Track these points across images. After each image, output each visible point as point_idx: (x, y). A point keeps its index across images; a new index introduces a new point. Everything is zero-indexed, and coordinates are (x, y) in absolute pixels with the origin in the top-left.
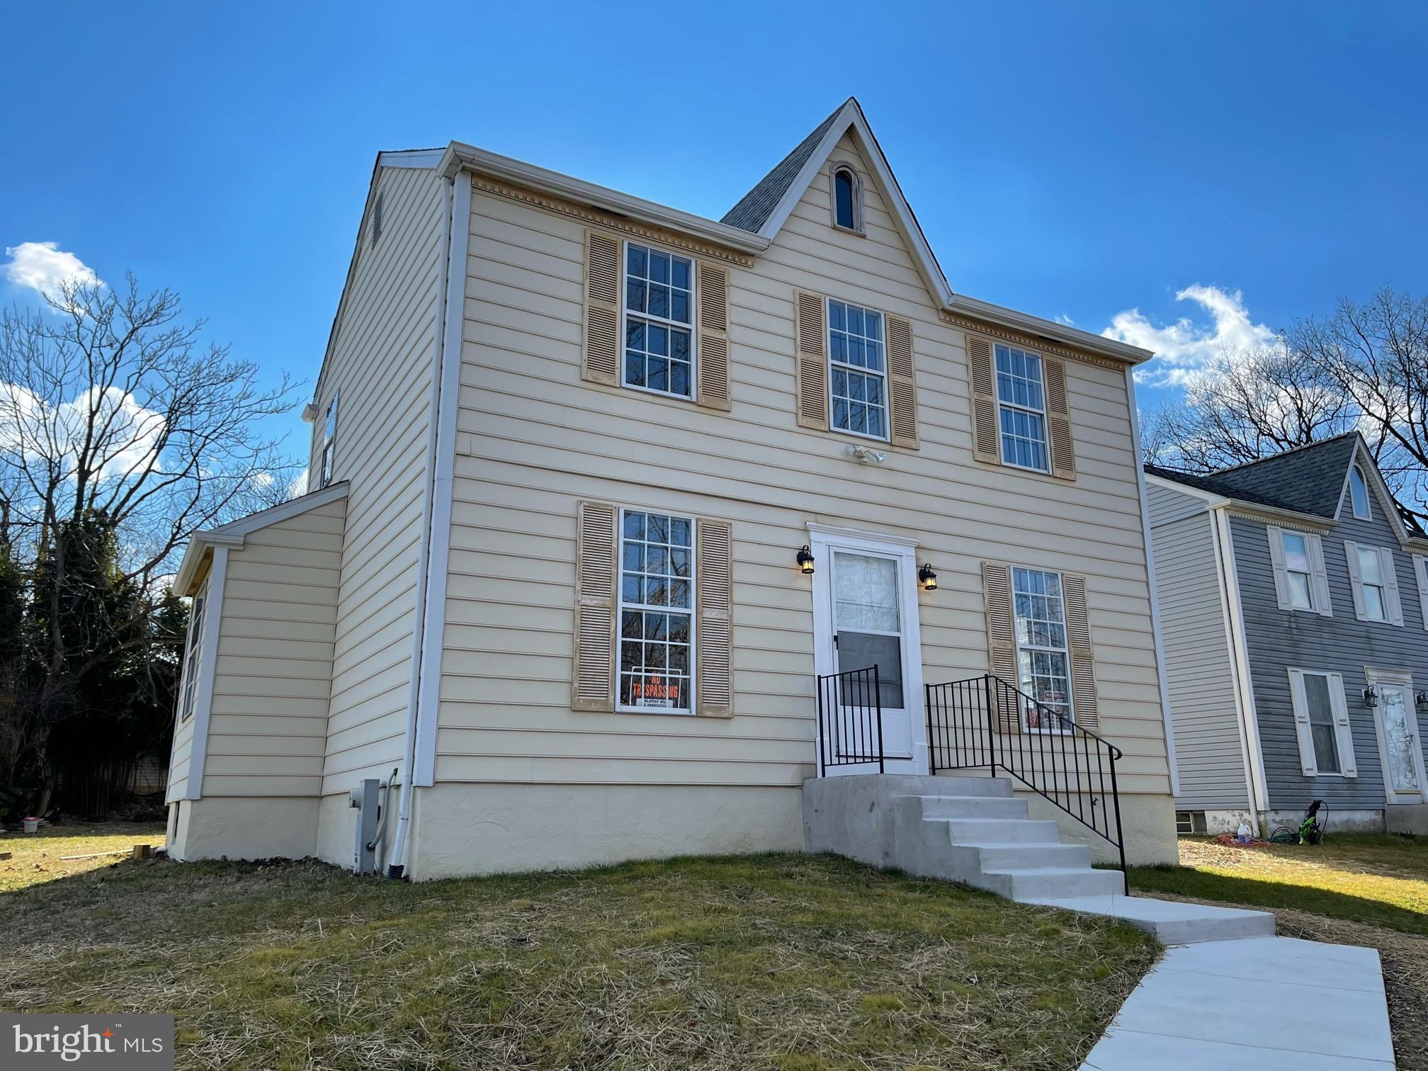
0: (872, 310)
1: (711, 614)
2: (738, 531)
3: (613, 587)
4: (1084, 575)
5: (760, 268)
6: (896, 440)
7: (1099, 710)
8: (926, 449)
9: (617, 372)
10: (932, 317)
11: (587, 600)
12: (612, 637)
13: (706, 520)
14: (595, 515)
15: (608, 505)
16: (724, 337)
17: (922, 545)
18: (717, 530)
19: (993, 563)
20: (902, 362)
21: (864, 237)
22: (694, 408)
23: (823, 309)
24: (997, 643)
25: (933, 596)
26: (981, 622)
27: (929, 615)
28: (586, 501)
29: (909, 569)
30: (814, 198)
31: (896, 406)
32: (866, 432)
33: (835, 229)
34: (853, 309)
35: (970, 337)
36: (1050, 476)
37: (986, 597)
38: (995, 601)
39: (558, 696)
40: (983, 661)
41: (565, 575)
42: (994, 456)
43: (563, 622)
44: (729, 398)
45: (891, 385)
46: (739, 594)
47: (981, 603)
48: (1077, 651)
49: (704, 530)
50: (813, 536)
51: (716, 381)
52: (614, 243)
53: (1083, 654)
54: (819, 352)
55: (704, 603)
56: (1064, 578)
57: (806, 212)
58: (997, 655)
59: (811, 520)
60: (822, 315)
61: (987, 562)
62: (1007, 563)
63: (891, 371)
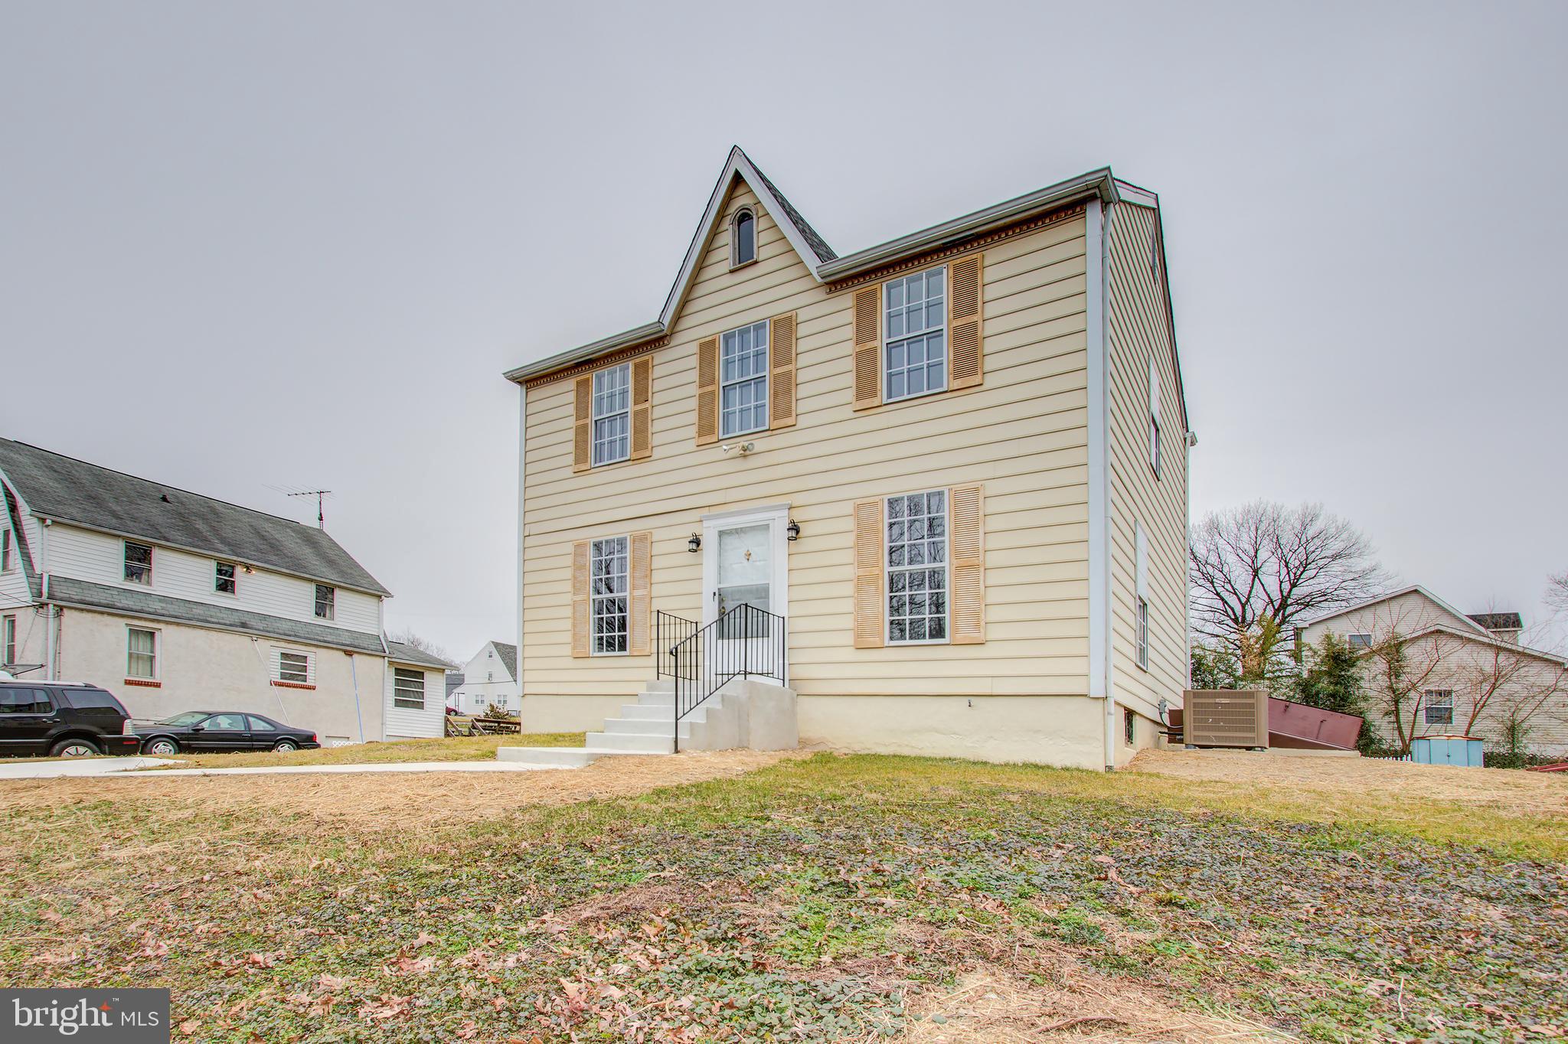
0: (762, 321)
1: (637, 593)
2: (656, 536)
3: (587, 589)
4: (981, 483)
5: (675, 340)
6: (774, 425)
7: (983, 616)
8: (800, 422)
9: (589, 460)
10: (818, 296)
11: (576, 598)
12: (587, 616)
13: (635, 534)
14: (580, 550)
15: (585, 542)
16: (647, 405)
17: (792, 505)
18: (642, 539)
19: (865, 501)
20: (784, 352)
21: (756, 262)
22: (630, 463)
23: (717, 346)
24: (861, 572)
25: (804, 544)
26: (849, 556)
27: (799, 561)
28: (576, 543)
29: (781, 528)
30: (714, 257)
31: (776, 394)
32: (750, 428)
33: (732, 272)
34: (744, 332)
35: (858, 292)
36: (946, 392)
37: (855, 533)
38: (864, 533)
39: (567, 650)
40: (849, 589)
41: (568, 586)
42: (875, 399)
43: (568, 612)
44: (650, 447)
45: (772, 379)
46: (657, 576)
47: (850, 540)
48: (961, 562)
49: (634, 541)
50: (706, 524)
51: (642, 440)
52: (588, 379)
53: (970, 563)
54: (712, 382)
55: (634, 588)
56: (952, 493)
57: (708, 273)
58: (860, 582)
59: (705, 512)
60: (717, 350)
61: (859, 502)
62: (880, 497)
63: (772, 367)
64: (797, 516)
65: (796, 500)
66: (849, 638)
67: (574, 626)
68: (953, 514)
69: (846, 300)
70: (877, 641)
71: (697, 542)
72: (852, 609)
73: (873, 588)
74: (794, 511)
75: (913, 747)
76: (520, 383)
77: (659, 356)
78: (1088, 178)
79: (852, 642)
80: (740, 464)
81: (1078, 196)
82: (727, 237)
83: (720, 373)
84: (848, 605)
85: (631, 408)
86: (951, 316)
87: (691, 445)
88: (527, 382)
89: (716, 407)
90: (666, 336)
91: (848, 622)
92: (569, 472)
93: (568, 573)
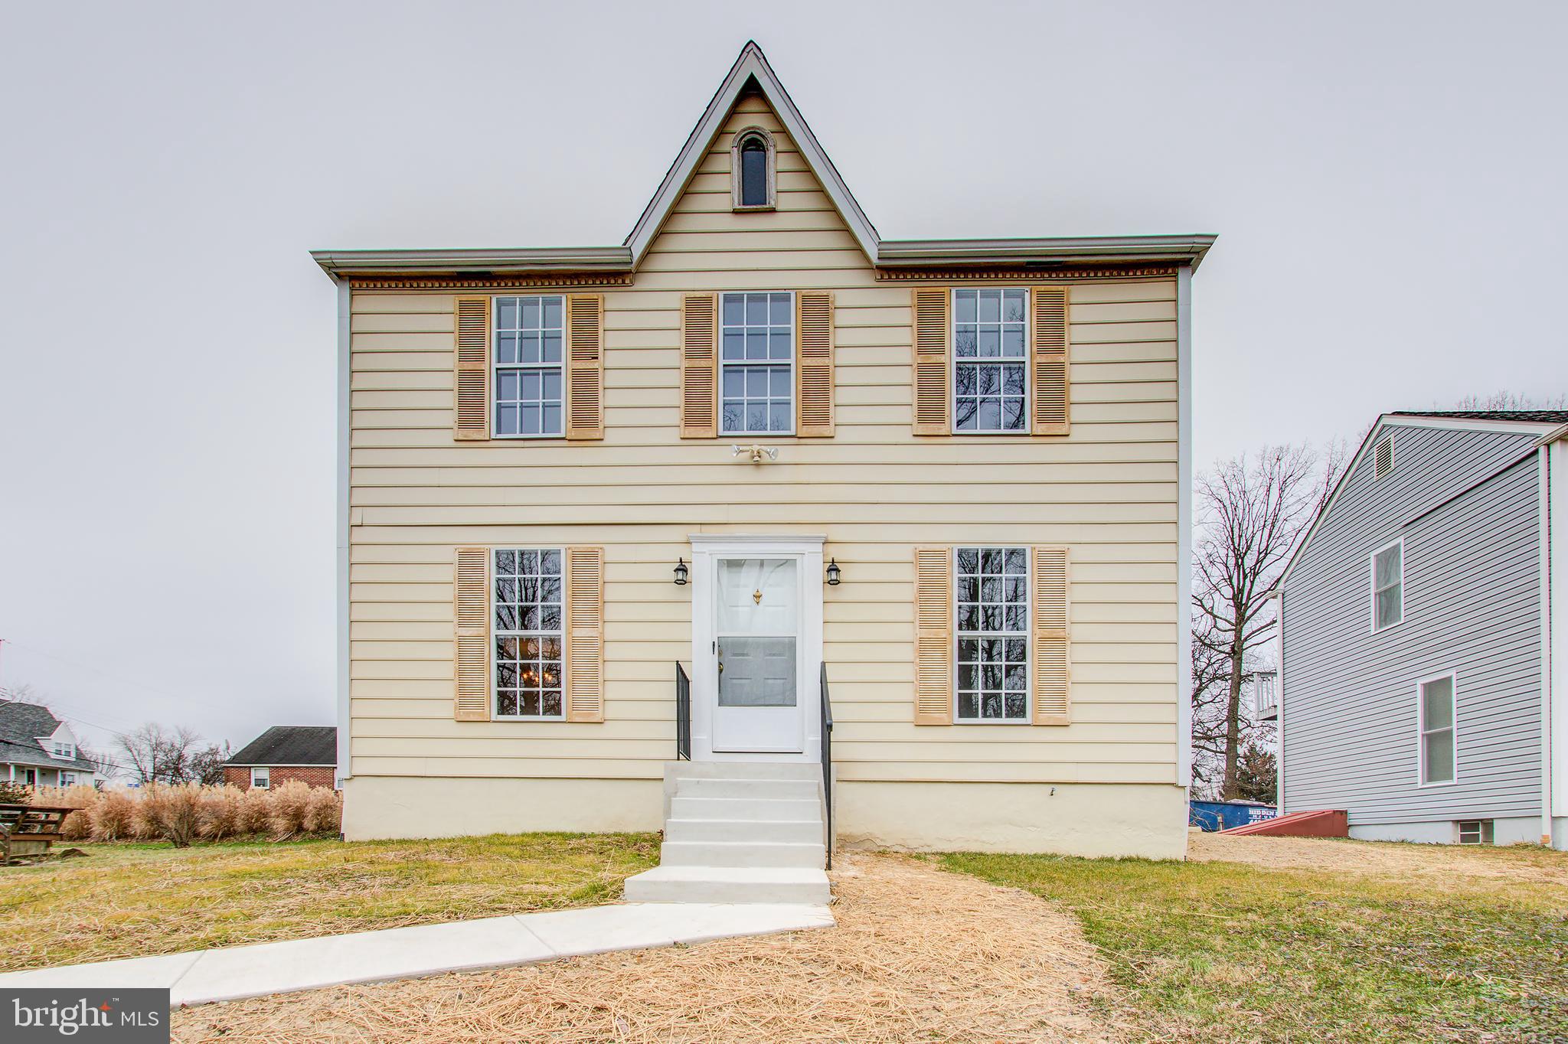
0: (783, 292)
1: (579, 632)
2: (611, 554)
3: (486, 619)
4: (1067, 546)
5: (644, 282)
6: (805, 431)
7: (1069, 695)
8: (842, 434)
9: (487, 425)
10: (865, 279)
11: (465, 632)
12: (486, 660)
13: (575, 548)
14: (469, 559)
15: (480, 549)
16: (596, 365)
17: (830, 539)
18: (588, 558)
19: (928, 547)
20: (817, 341)
21: (773, 211)
22: (565, 443)
23: (714, 306)
24: (925, 633)
25: (844, 592)
26: (908, 612)
27: (837, 612)
28: (462, 548)
29: (813, 567)
30: (708, 183)
31: (806, 393)
32: (765, 429)
33: (736, 212)
34: (757, 298)
35: (920, 290)
36: (1028, 435)
37: (916, 585)
38: (928, 588)
39: (448, 710)
40: (908, 653)
41: (449, 612)
42: (941, 426)
43: (450, 651)
44: (601, 427)
45: (800, 371)
46: (611, 612)
47: (909, 592)
48: (1046, 633)
49: (574, 558)
50: (695, 547)
51: (586, 413)
52: (483, 303)
53: (1054, 635)
54: (707, 354)
55: (574, 624)
56: (1036, 553)
57: (696, 203)
58: (924, 647)
59: (694, 531)
60: (714, 313)
61: (921, 547)
62: (949, 546)
63: (800, 356)
64: (837, 553)
65: (834, 533)
66: (907, 713)
67: (460, 673)
68: (1036, 576)
69: (903, 296)
70: (944, 718)
71: (682, 568)
72: (912, 678)
73: (938, 654)
74: (830, 547)
75: (984, 842)
76: (339, 277)
77: (612, 299)
78: (1196, 240)
79: (911, 718)
80: (750, 474)
81: (1179, 257)
82: (729, 162)
83: (718, 343)
84: (908, 673)
85: (566, 362)
86: (1035, 349)
87: (674, 435)
88: (353, 278)
89: (714, 391)
90: (629, 272)
91: (908, 693)
92: (447, 438)
93: (449, 593)
